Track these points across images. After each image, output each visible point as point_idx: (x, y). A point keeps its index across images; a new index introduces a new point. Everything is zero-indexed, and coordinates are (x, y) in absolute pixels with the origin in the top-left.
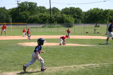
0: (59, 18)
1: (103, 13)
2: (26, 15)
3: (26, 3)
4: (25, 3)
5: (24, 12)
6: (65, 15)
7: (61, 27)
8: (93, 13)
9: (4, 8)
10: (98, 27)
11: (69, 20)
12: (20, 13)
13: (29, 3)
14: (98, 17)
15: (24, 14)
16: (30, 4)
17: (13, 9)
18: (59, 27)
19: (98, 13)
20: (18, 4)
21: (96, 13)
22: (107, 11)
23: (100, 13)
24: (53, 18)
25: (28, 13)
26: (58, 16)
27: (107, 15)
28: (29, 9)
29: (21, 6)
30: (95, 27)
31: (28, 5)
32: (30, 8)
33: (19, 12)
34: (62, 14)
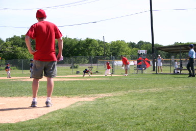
0: (9, 54)
1: (85, 44)
6: (19, 48)
7: (14, 69)
8: (67, 44)
10: (76, 68)
11: (27, 57)
14: (76, 51)
19: (75, 43)
21: (71, 45)
22: (89, 41)
23: (79, 44)
26: (7, 49)
27: (90, 48)
30: (71, 68)
34: (14, 46)
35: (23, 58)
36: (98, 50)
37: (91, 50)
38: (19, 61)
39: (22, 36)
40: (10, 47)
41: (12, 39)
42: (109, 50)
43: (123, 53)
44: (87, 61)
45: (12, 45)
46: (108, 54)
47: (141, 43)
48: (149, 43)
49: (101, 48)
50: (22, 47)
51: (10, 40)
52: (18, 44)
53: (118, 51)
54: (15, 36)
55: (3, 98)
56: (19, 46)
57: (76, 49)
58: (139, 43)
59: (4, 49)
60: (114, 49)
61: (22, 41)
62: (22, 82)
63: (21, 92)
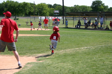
1: (23, 6)
8: (12, 5)
10: (18, 19)
14: (17, 10)
19: (17, 5)
21: (15, 6)
23: (19, 6)
30: (14, 20)
36: (30, 9)
37: (26, 9)
42: (37, 9)
43: (45, 11)
44: (23, 15)
46: (36, 11)
47: (55, 5)
48: (60, 5)
49: (32, 8)
53: (42, 10)
57: (17, 9)
58: (54, 5)
60: (40, 8)
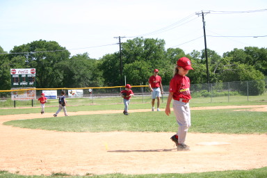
0: (227, 74)
2: (140, 69)
3: (139, 41)
4: (137, 43)
5: (136, 63)
6: (242, 66)
7: (235, 94)
9: (85, 56)
11: (253, 77)
12: (126, 66)
13: (146, 40)
15: (135, 68)
16: (149, 43)
17: (107, 58)
18: (230, 95)
20: (120, 44)
24: (214, 73)
25: (145, 66)
26: (225, 68)
28: (146, 56)
29: (127, 50)
31: (143, 45)
32: (148, 54)
33: (124, 63)
34: (235, 63)
35: (247, 79)
38: (242, 83)
39: (245, 48)
40: (229, 64)
41: (232, 53)
45: (232, 61)
50: (245, 63)
51: (229, 54)
52: (240, 60)
54: (235, 49)
55: (226, 134)
56: (241, 62)
59: (221, 67)
61: (245, 56)
62: (250, 113)
63: (250, 126)
